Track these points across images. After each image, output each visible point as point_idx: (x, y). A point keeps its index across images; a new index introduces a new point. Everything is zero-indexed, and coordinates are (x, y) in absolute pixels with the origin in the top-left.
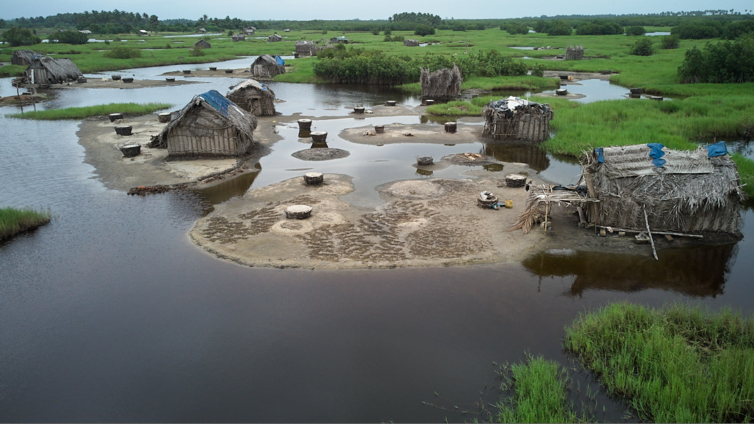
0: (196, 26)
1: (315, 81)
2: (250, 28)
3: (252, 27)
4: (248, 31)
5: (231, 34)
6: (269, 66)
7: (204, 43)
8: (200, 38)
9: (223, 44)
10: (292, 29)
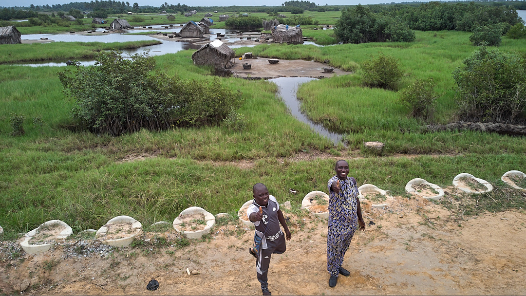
0: (160, 10)
3: (195, 10)
4: (192, 12)
6: (207, 22)
7: (172, 16)
10: (219, 11)
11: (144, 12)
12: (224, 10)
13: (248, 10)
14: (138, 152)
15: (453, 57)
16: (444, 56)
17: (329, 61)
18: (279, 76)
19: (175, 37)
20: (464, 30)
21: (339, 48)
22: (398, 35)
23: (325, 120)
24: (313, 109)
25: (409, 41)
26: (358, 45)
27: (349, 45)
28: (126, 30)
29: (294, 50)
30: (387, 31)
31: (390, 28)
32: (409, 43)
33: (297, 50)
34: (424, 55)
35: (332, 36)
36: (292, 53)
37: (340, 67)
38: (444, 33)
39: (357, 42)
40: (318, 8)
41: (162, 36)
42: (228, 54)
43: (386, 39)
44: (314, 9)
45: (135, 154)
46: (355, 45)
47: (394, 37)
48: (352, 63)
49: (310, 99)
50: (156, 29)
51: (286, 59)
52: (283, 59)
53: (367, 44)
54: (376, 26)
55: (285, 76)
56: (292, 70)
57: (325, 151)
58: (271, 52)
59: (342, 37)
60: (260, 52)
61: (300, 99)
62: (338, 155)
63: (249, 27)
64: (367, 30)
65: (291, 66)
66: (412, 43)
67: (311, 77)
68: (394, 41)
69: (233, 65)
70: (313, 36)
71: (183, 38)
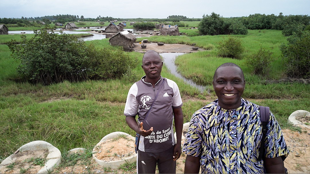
10: (130, 21)
11: (87, 21)
12: (133, 20)
13: (148, 20)
14: (57, 96)
15: (273, 42)
16: (268, 41)
17: (195, 44)
18: (164, 52)
19: (102, 32)
20: (277, 29)
21: (202, 38)
22: (237, 30)
23: (194, 77)
24: (185, 70)
25: (244, 34)
26: (213, 36)
27: (207, 36)
28: (74, 29)
29: (173, 39)
30: (230, 28)
31: (232, 27)
32: (245, 35)
33: (175, 38)
34: (255, 41)
35: (197, 32)
36: (172, 40)
37: (202, 47)
38: (265, 30)
39: (212, 34)
40: (188, 20)
41: (94, 32)
42: (132, 39)
43: (230, 33)
44: (186, 20)
45: (56, 97)
46: (211, 36)
47: (235, 32)
48: (210, 45)
49: (183, 64)
50: (92, 29)
51: (168, 43)
52: (167, 43)
53: (218, 35)
54: (224, 25)
55: (167, 52)
56: (172, 49)
57: (194, 97)
58: (160, 40)
59: (203, 32)
60: (153, 39)
61: (177, 65)
62: (204, 99)
63: (147, 28)
64: (219, 27)
65: (171, 47)
66: (246, 35)
67: (184, 53)
68: (235, 34)
69: (135, 46)
70: (185, 32)
71: (107, 33)
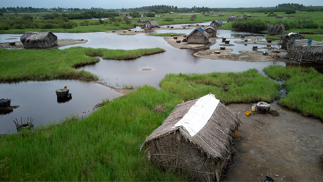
0: (191, 10)
1: (232, 29)
2: (212, 11)
3: (213, 11)
4: (211, 12)
5: (204, 13)
6: (217, 24)
7: (194, 17)
8: (192, 15)
9: (201, 17)
10: (229, 12)
11: (181, 12)
12: (232, 10)
13: (250, 11)
19: (182, 41)
50: (176, 29)
71: (188, 43)
